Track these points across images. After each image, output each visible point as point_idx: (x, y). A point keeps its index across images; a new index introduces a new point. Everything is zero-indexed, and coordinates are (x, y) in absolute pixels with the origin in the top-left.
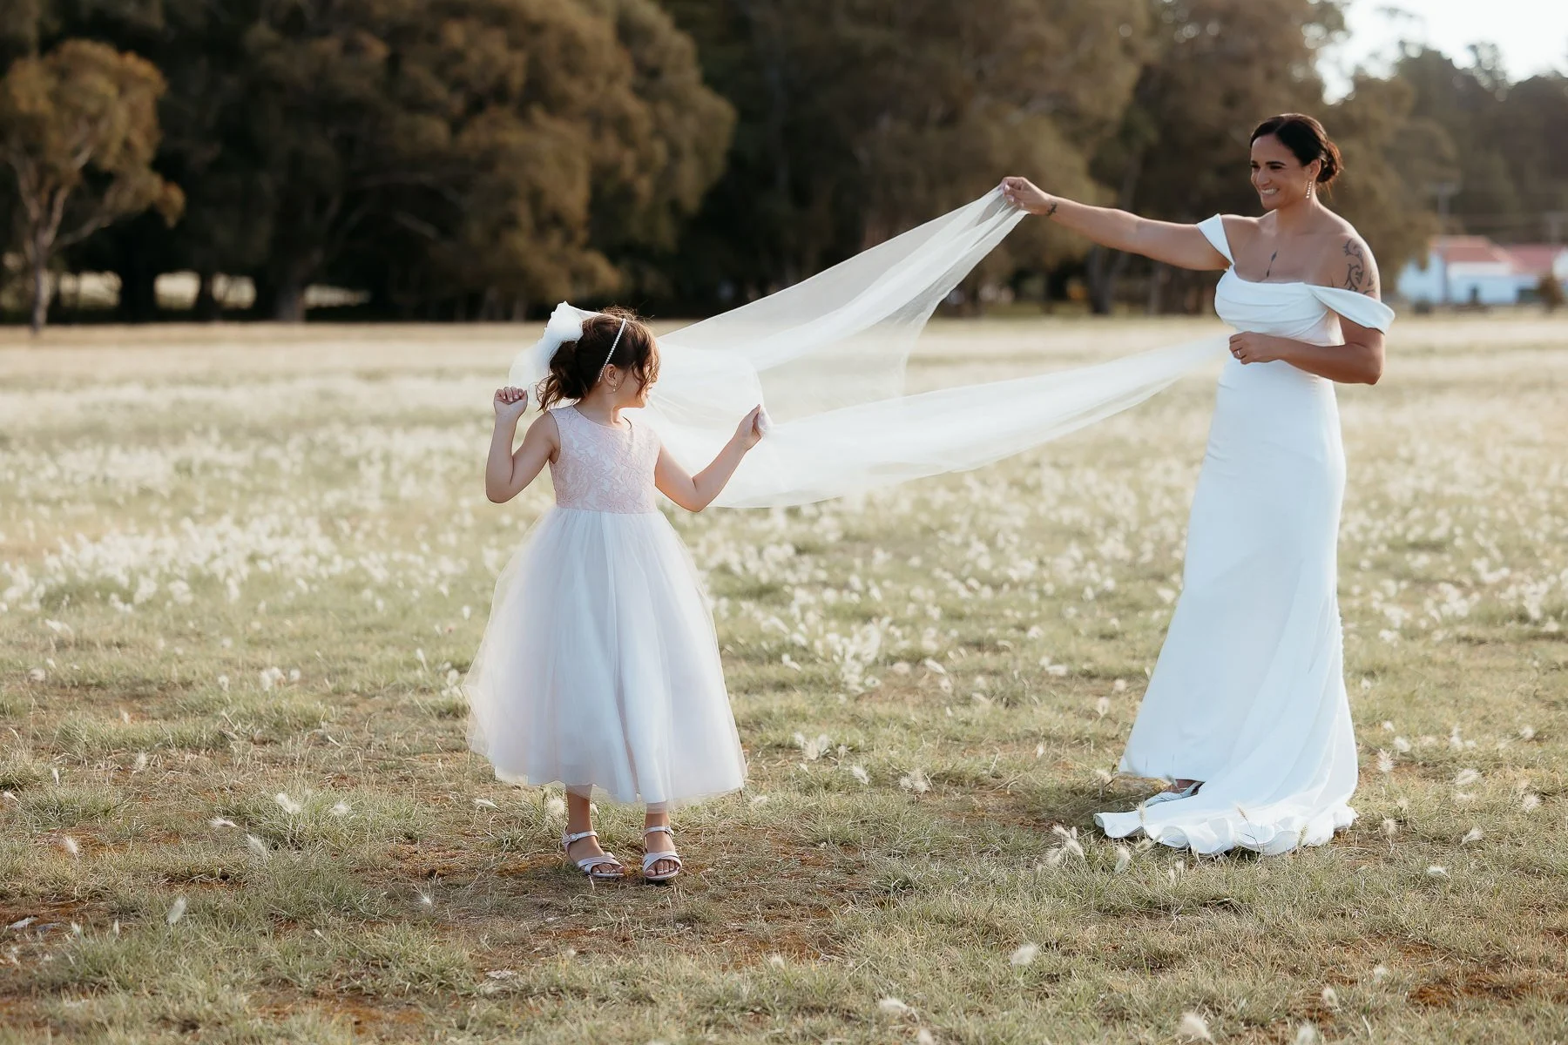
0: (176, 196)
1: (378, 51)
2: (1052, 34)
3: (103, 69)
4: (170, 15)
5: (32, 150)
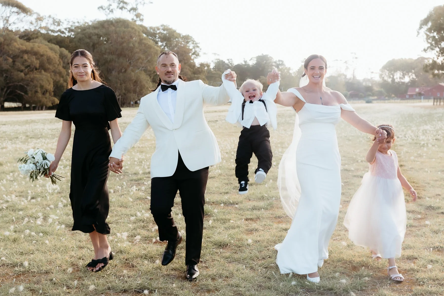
1: (11, 60)
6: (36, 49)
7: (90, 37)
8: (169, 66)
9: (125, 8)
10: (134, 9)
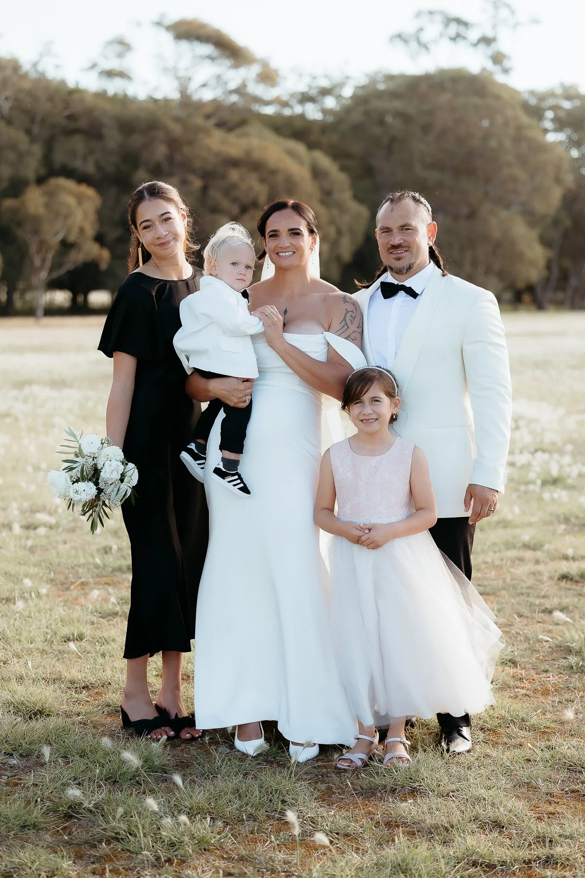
0: (105, 254)
1: (198, 183)
2: (521, 174)
3: (70, 192)
4: (99, 167)
5: (36, 232)
6: (257, 155)
7: (381, 122)
8: (395, 231)
9: (464, 38)
10: (486, 41)
